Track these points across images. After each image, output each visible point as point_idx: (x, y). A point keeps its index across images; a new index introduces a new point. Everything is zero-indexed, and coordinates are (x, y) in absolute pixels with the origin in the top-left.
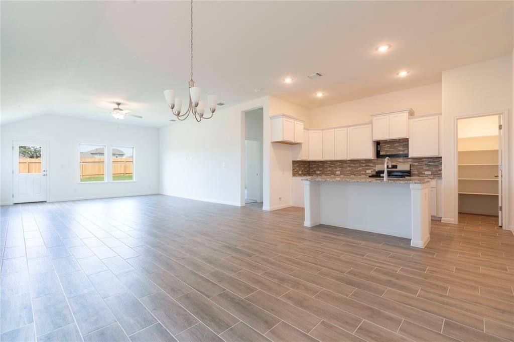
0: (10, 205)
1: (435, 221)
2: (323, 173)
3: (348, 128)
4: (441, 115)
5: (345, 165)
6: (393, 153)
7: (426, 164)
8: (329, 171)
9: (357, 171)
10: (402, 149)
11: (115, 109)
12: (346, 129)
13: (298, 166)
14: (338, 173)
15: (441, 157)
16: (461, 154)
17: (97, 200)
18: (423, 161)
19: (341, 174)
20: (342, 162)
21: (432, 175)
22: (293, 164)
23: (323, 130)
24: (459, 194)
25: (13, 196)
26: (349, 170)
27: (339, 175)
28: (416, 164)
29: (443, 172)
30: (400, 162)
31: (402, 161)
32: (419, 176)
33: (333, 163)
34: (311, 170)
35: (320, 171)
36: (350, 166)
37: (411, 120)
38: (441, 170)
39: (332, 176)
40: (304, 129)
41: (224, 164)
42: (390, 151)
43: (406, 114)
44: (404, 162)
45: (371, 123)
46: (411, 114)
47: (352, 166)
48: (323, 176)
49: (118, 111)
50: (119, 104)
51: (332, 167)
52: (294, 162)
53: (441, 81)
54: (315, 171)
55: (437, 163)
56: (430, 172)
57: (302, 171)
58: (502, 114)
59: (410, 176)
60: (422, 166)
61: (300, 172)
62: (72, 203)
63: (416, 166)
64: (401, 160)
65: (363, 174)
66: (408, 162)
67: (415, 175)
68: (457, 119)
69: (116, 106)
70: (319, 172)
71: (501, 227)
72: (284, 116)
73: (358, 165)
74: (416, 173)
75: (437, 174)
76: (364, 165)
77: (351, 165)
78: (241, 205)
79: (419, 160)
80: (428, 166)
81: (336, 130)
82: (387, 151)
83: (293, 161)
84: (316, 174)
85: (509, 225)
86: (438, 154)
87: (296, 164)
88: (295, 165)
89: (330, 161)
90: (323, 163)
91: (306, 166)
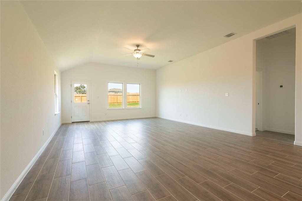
0: (70, 124)
11: (135, 50)
17: (119, 121)
25: (71, 118)
49: (138, 51)
50: (138, 46)
62: (104, 123)
69: (136, 48)
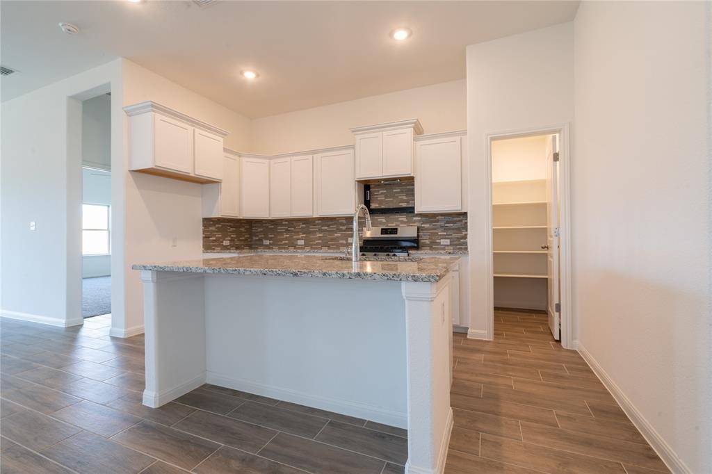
1: (459, 334)
2: (276, 244)
3: (315, 156)
4: (466, 134)
5: (312, 228)
6: (392, 206)
7: (442, 227)
8: (286, 238)
9: (332, 240)
10: (404, 198)
12: (310, 157)
13: (219, 230)
14: (301, 242)
15: (465, 214)
16: (497, 209)
18: (438, 221)
19: (306, 245)
20: (307, 221)
21: (450, 245)
22: (204, 226)
23: (270, 158)
24: (494, 277)
26: (320, 238)
27: (302, 248)
28: (427, 226)
29: (469, 240)
30: (402, 222)
31: (405, 219)
32: (431, 248)
33: (292, 223)
34: (255, 238)
35: (270, 239)
36: (321, 231)
37: (419, 143)
38: (465, 237)
39: (291, 249)
40: (225, 150)
41: (33, 224)
42: (387, 202)
43: (409, 131)
44: (408, 223)
45: (353, 147)
46: (418, 131)
47: (326, 231)
48: (276, 249)
51: (292, 231)
52: (208, 222)
53: (465, 77)
54: (261, 240)
55: (458, 225)
56: (448, 241)
57: (232, 240)
58: (559, 131)
59: (417, 248)
60: (435, 229)
61: (226, 243)
63: (426, 229)
64: (403, 218)
65: (343, 245)
66: (415, 222)
67: (425, 245)
68: (492, 139)
70: (267, 242)
71: (559, 341)
72: (155, 107)
73: (333, 227)
74: (427, 242)
75: (460, 245)
76: (344, 228)
77: (323, 228)
78: (66, 323)
79: (430, 217)
80: (446, 229)
81: (294, 158)
82: (381, 202)
83: (205, 220)
84: (263, 245)
85: (572, 339)
86: (460, 208)
87: (211, 226)
88: (212, 228)
89: (286, 220)
90: (276, 223)
91: (242, 229)
